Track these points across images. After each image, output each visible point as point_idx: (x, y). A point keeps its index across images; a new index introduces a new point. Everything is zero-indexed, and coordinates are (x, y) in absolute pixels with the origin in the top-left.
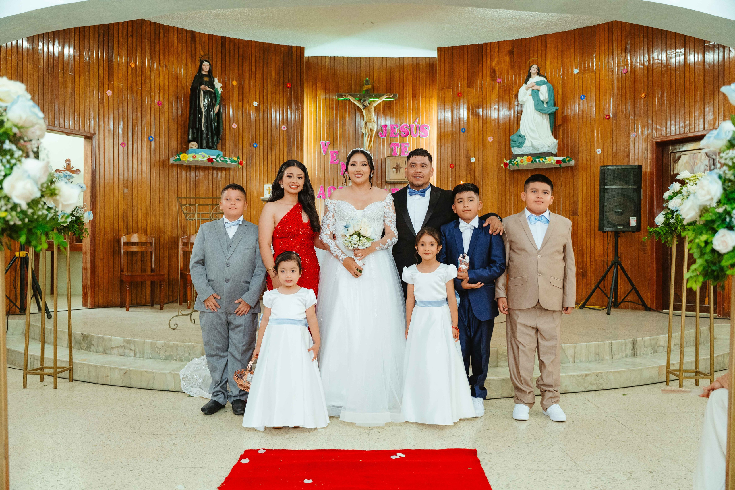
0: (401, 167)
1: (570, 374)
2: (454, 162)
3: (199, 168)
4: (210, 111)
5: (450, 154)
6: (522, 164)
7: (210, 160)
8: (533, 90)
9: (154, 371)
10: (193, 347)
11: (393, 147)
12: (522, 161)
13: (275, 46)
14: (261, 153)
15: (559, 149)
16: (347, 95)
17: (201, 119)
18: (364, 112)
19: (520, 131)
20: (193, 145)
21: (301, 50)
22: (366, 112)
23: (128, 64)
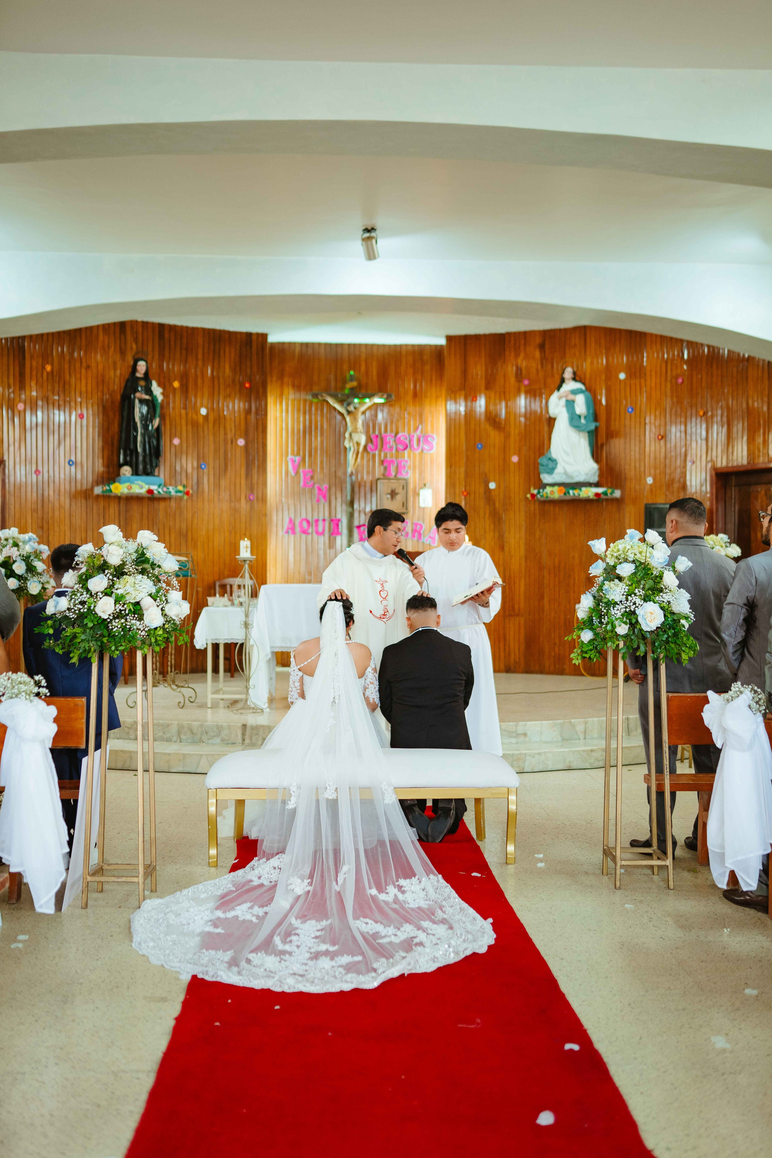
0: (397, 494)
1: (574, 749)
2: (468, 488)
3: (131, 499)
4: (148, 426)
5: (462, 476)
6: (552, 496)
7: (150, 492)
8: (567, 401)
9: (131, 750)
10: (168, 726)
11: (386, 465)
12: (552, 492)
13: (229, 333)
14: (211, 477)
15: (601, 476)
16: (324, 395)
17: (135, 438)
18: (348, 419)
19: (550, 452)
20: (126, 471)
21: (264, 336)
22: (351, 420)
23: (43, 368)
